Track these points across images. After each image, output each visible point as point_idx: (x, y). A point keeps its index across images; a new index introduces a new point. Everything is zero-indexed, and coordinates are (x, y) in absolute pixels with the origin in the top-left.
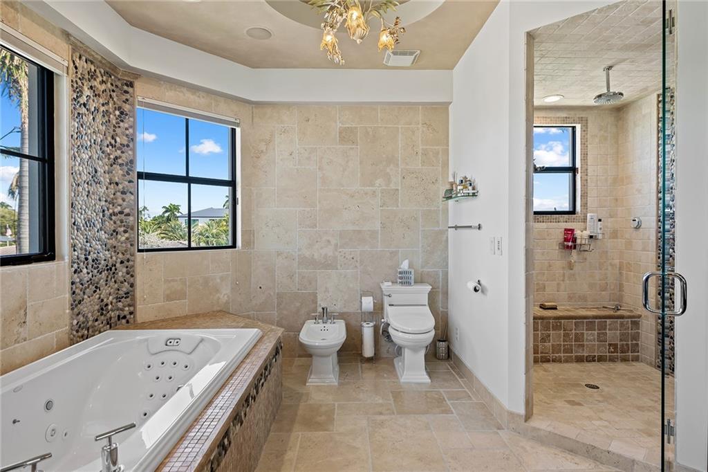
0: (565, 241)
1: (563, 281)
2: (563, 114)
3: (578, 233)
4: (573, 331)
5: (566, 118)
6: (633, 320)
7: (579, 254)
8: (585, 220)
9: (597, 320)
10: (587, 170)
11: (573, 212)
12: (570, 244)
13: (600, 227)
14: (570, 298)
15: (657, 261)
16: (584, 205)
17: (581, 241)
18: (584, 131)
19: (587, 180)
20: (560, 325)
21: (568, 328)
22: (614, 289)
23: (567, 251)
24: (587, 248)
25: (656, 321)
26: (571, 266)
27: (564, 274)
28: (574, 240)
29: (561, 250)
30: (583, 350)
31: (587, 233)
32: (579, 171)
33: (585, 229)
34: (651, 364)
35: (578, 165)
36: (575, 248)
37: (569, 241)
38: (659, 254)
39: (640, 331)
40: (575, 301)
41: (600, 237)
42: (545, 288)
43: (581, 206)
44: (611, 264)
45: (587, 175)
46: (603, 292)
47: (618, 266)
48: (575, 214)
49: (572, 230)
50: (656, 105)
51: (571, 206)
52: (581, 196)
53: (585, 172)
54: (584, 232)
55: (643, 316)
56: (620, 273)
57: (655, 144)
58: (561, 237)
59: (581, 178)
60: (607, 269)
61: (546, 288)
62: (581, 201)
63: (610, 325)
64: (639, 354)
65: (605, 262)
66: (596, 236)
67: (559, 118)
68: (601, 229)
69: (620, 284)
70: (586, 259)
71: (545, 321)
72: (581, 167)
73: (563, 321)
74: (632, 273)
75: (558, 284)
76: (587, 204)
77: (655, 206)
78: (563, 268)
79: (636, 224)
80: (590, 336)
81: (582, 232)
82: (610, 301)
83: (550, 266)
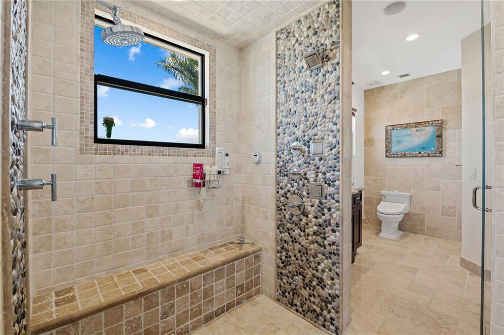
0: (194, 178)
1: (192, 222)
2: (193, 35)
3: (207, 169)
4: (202, 288)
5: (195, 39)
6: (256, 254)
7: (207, 191)
8: (213, 155)
9: (225, 266)
10: (215, 102)
11: (202, 146)
12: (199, 181)
13: (227, 161)
14: (199, 240)
15: (276, 195)
16: (213, 139)
17: (210, 178)
18: (213, 61)
19: (215, 113)
20: (187, 287)
21: (197, 286)
22: (238, 222)
23: (197, 188)
24: (215, 184)
25: (276, 255)
26: (199, 206)
27: (193, 214)
28: (203, 177)
29: (189, 188)
30: (213, 305)
31: (216, 168)
32: (208, 102)
33: (214, 164)
34: (271, 297)
35: (207, 96)
36: (204, 186)
37: (199, 178)
38: (278, 188)
39: (261, 263)
40: (205, 243)
41: (227, 172)
42: (171, 235)
43: (210, 139)
44: (236, 199)
45: (215, 107)
46: (230, 227)
47: (241, 200)
48: (204, 148)
49: (201, 166)
50: (275, 42)
51: (201, 139)
52: (210, 128)
53: (214, 104)
54: (213, 167)
55: (263, 248)
56: (243, 206)
57: (274, 80)
58: (190, 173)
59: (210, 109)
60: (232, 204)
61: (173, 235)
62: (210, 134)
63: (237, 266)
64: (260, 286)
65: (231, 197)
66: (223, 171)
67: (187, 36)
68: (228, 164)
69: (243, 216)
70: (214, 196)
71: (167, 289)
72: (210, 98)
73: (190, 280)
74: (253, 207)
75: (187, 227)
76: (215, 137)
77: (274, 141)
78: (192, 208)
79: (256, 159)
80: (219, 286)
81: (211, 167)
82: (235, 234)
83: (178, 208)
